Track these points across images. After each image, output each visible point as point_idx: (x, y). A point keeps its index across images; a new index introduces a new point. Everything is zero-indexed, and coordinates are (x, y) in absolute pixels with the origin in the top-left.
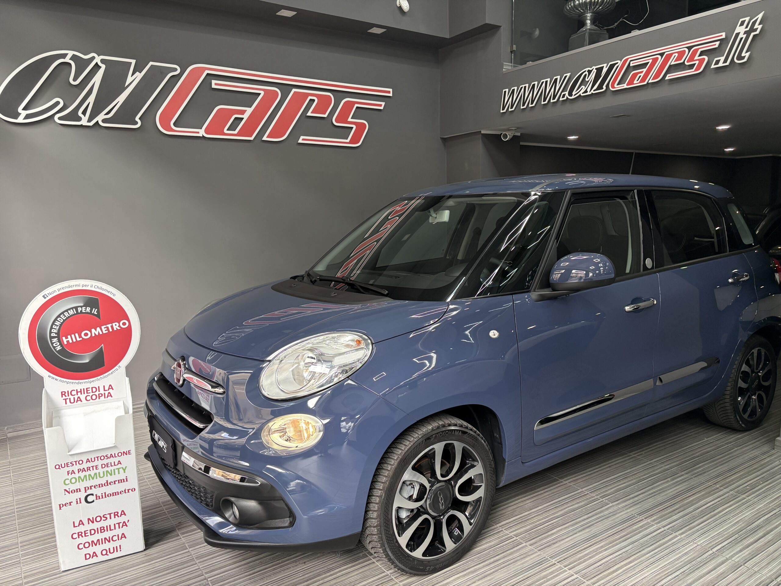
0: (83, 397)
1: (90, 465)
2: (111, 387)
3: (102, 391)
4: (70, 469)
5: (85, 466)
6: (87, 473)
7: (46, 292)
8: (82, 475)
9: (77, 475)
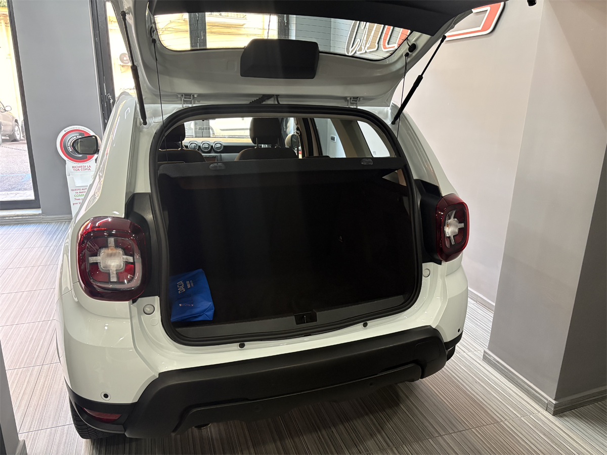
0: (80, 169)
1: (83, 191)
2: (90, 166)
3: (87, 168)
4: (77, 191)
5: (82, 191)
6: (82, 194)
7: (65, 129)
8: (81, 194)
9: (79, 194)
